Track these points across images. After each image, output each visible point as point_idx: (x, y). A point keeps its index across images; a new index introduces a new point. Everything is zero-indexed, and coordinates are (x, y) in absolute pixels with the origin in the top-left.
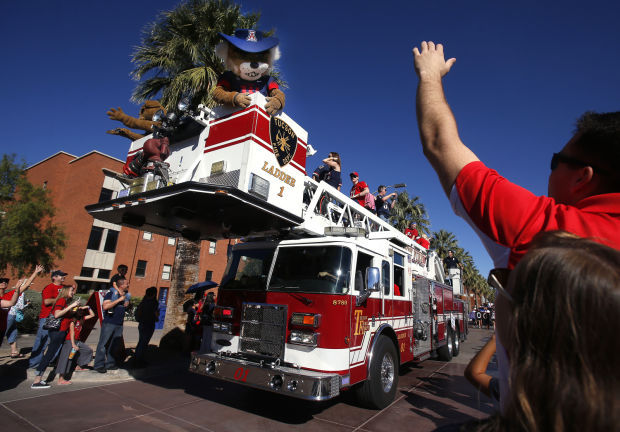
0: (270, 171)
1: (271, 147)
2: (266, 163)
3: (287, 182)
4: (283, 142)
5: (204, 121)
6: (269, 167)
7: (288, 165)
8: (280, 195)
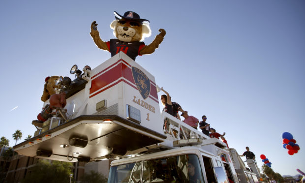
0: (138, 103)
1: (136, 86)
2: (135, 97)
3: (150, 110)
4: (142, 82)
5: (87, 78)
6: (137, 99)
7: (148, 98)
8: (148, 119)
